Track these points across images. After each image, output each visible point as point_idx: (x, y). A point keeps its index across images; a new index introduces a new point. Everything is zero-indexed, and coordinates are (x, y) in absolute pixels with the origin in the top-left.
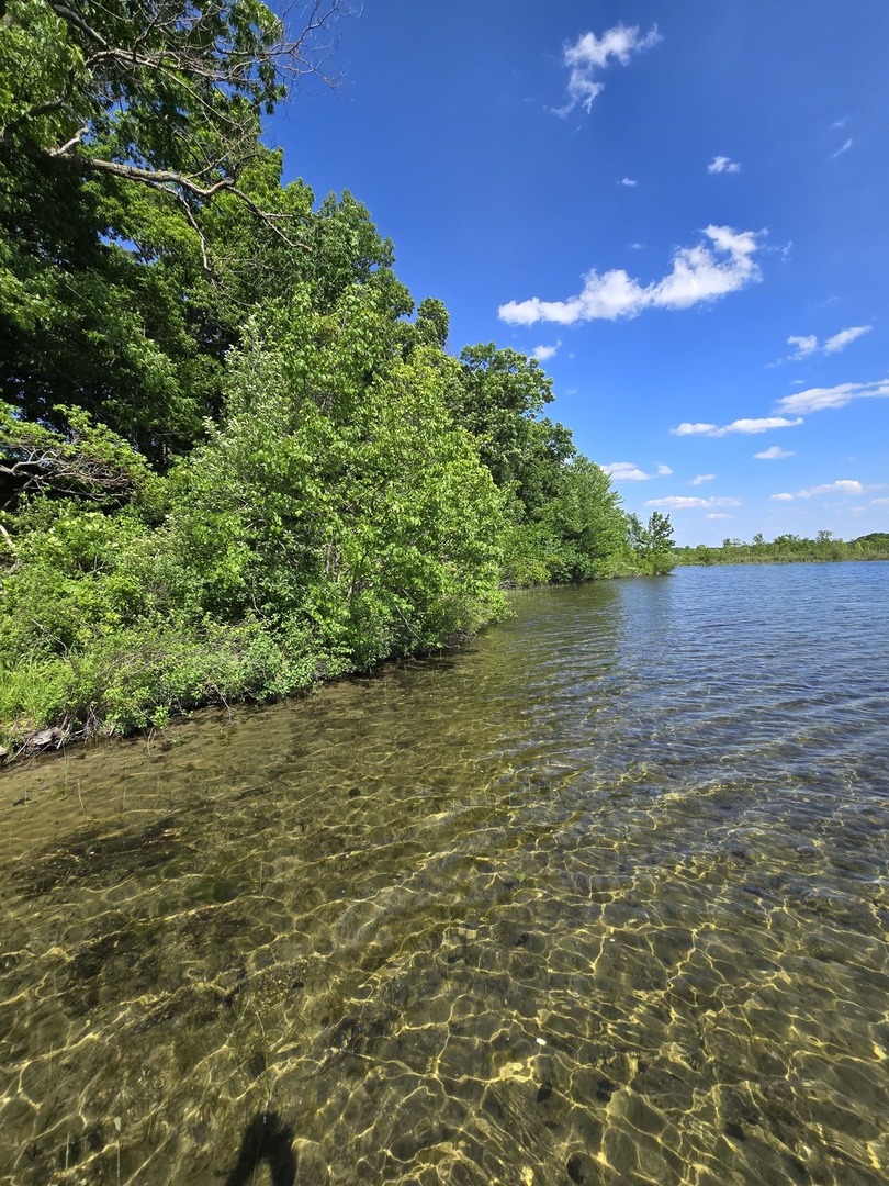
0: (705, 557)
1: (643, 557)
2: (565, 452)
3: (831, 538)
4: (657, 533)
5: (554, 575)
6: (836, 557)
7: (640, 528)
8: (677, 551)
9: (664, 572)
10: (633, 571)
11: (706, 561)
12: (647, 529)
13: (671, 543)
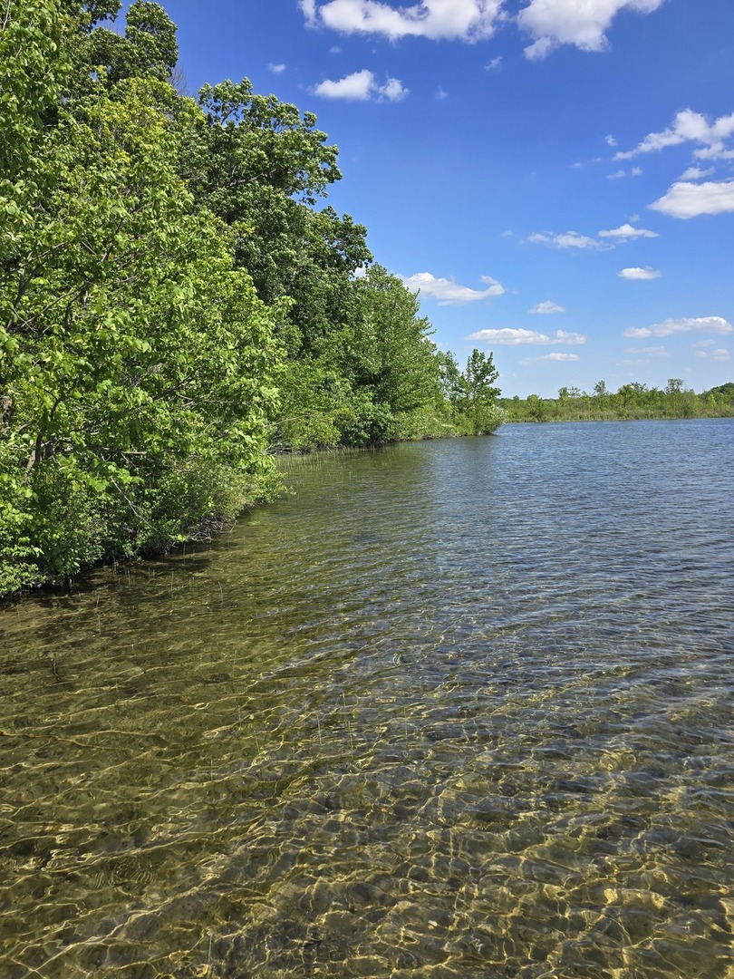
0: (536, 411)
1: (461, 411)
2: (358, 257)
3: (682, 389)
4: (479, 378)
5: (346, 434)
6: (686, 413)
7: (455, 372)
8: (503, 403)
9: (487, 431)
10: (448, 430)
11: (539, 416)
12: (466, 373)
13: (497, 392)
